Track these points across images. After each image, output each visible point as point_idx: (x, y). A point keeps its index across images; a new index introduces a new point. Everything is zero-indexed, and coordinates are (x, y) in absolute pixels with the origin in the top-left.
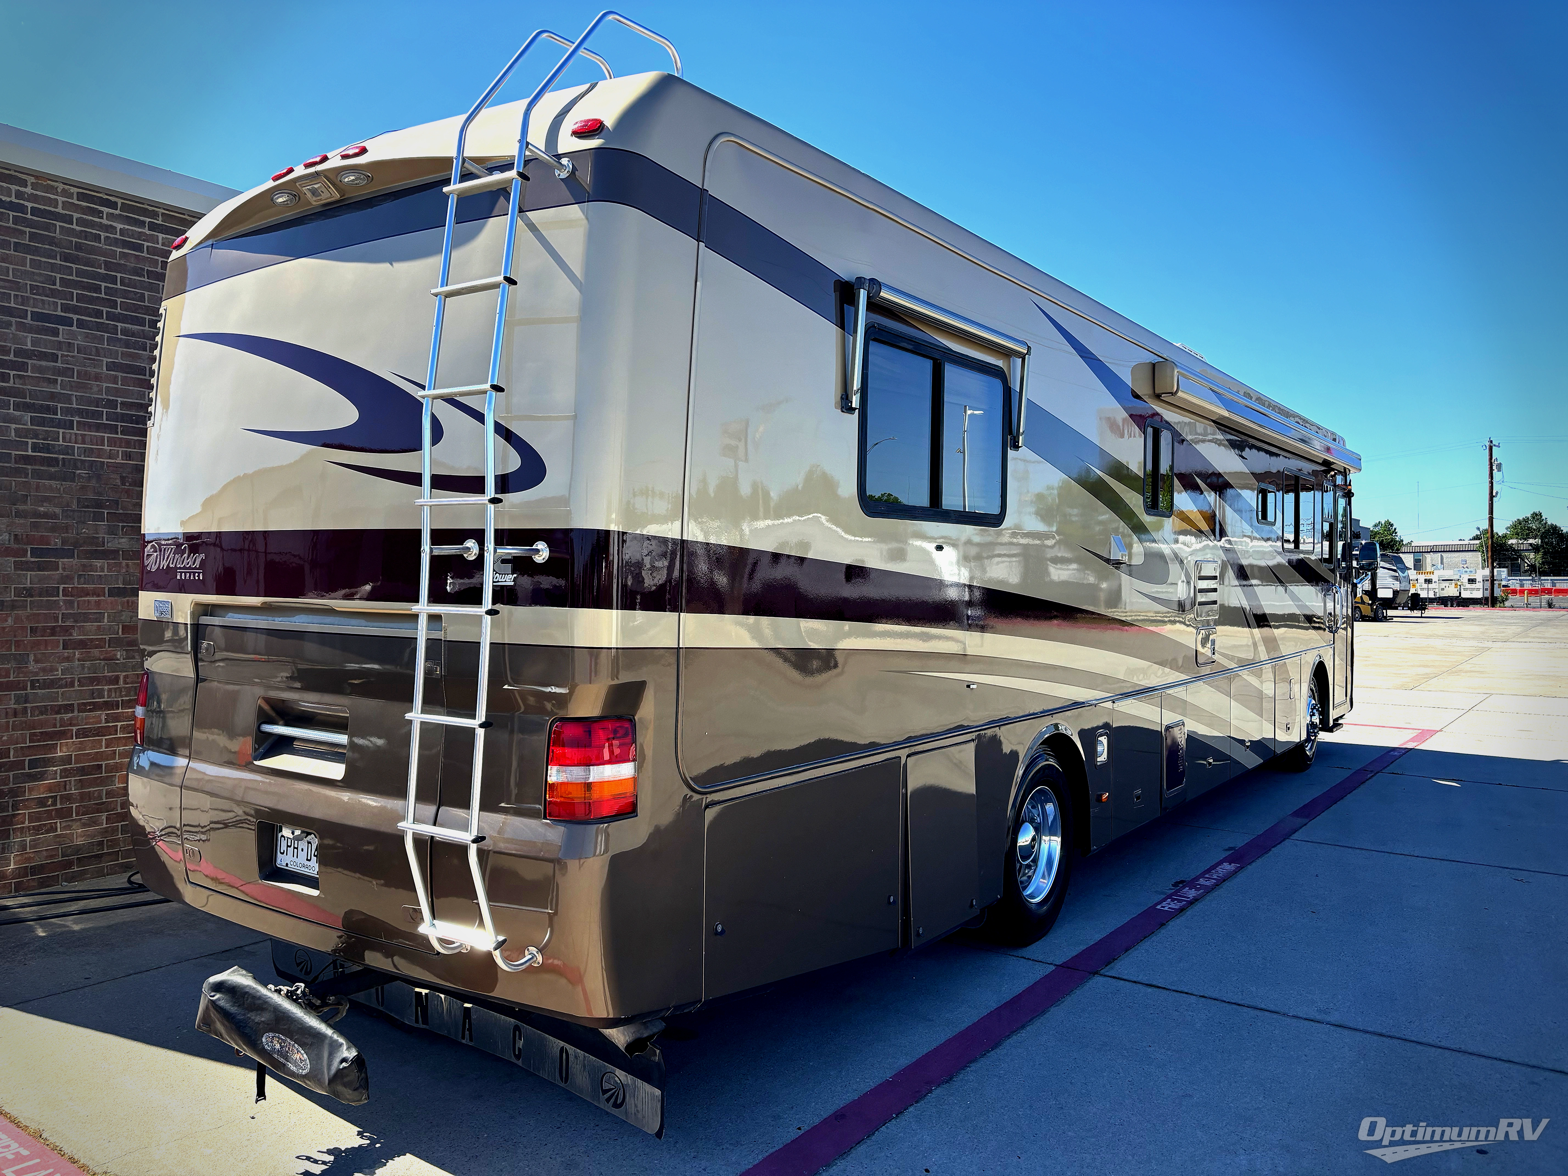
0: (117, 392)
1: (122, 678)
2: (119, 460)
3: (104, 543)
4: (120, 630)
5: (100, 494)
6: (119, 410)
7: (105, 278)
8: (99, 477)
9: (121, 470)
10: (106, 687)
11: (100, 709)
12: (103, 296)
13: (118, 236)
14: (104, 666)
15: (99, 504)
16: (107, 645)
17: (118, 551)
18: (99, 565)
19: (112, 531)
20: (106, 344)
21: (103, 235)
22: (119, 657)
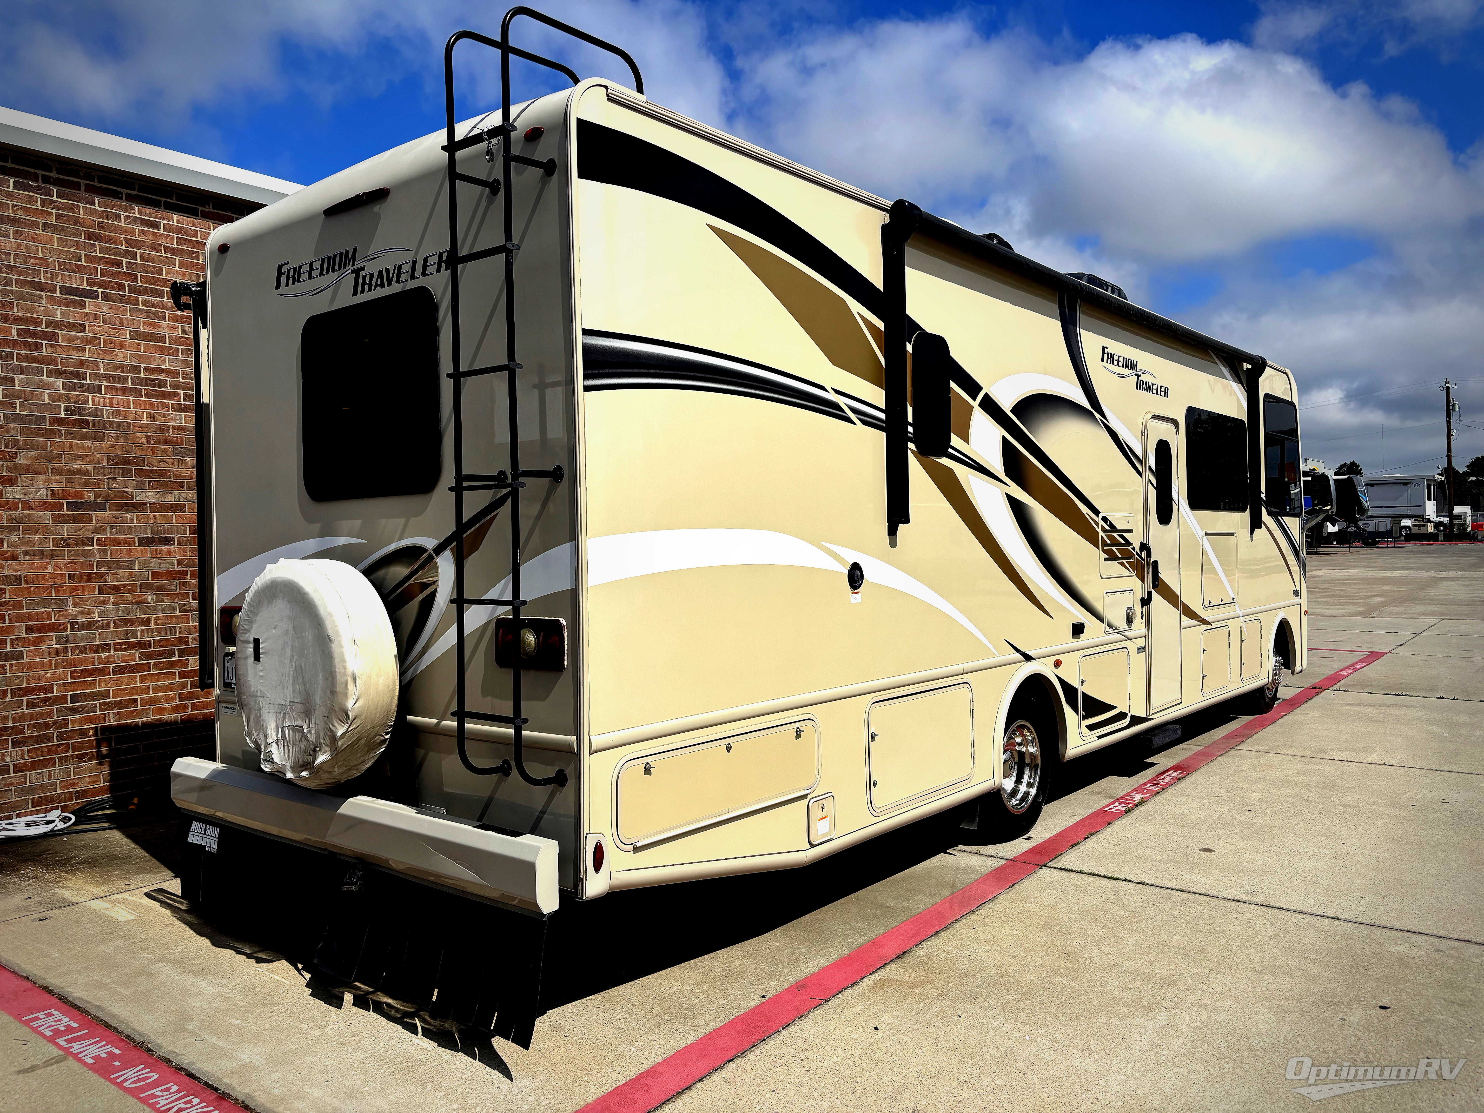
0: (140, 359)
1: (153, 619)
2: (144, 421)
3: (132, 496)
4: (150, 577)
5: (128, 452)
6: (142, 375)
7: (126, 254)
8: (126, 438)
9: (146, 429)
10: (139, 628)
11: (135, 648)
12: (125, 270)
16: (139, 589)
17: (146, 504)
18: (129, 517)
20: (129, 314)
22: (149, 600)
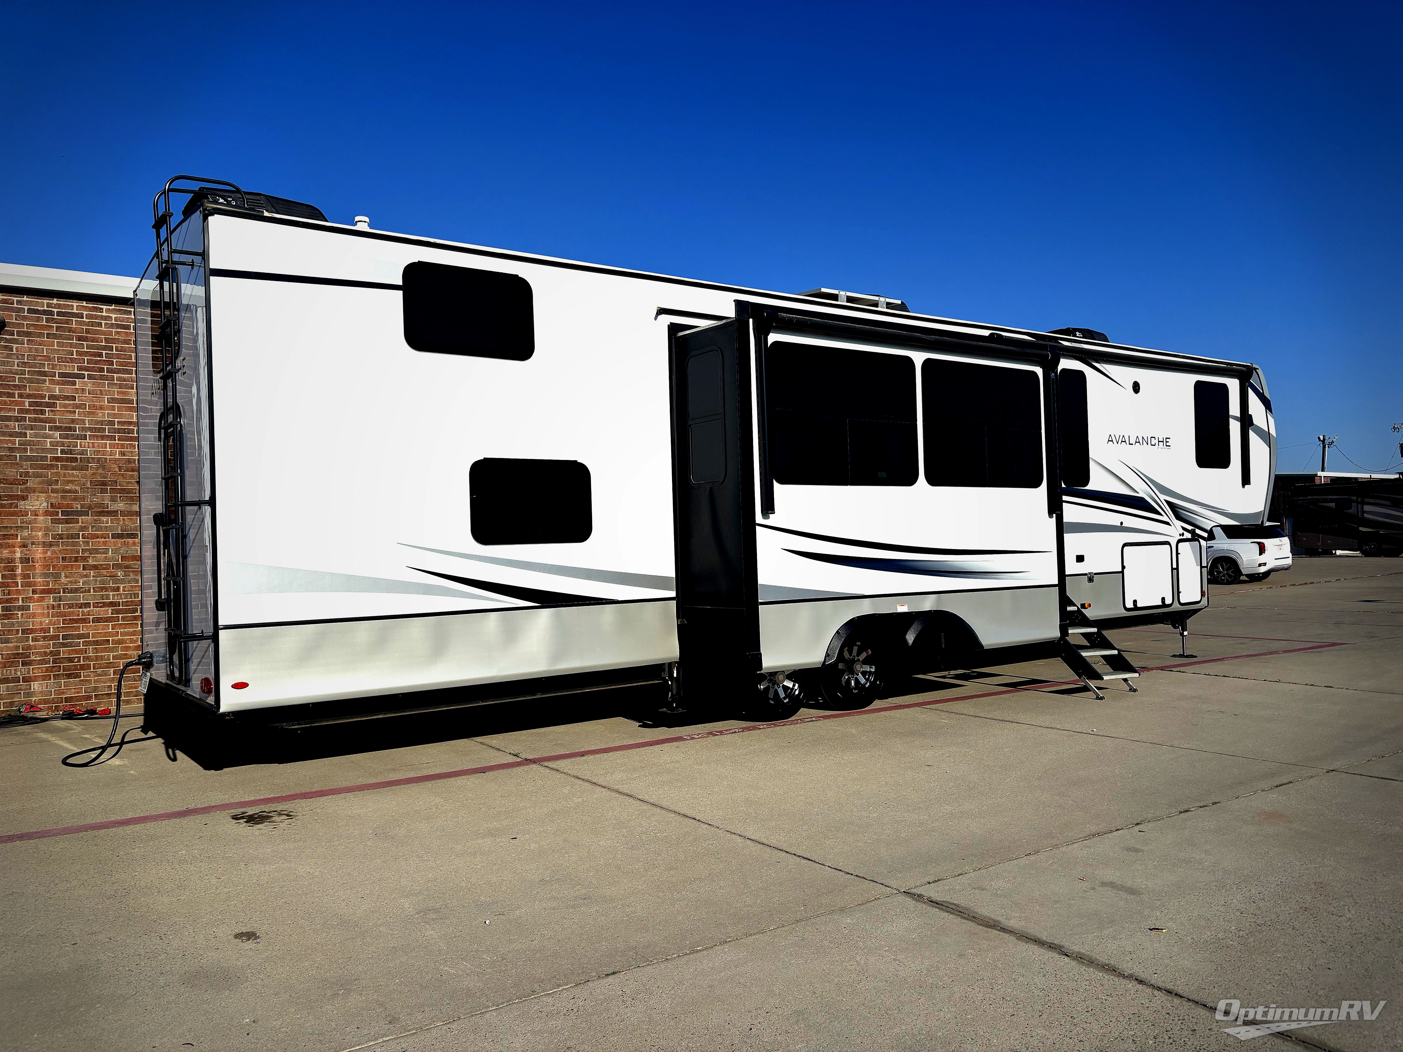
0: (115, 416)
1: (121, 587)
2: (117, 456)
3: (108, 506)
5: (105, 478)
6: (116, 426)
7: (105, 348)
8: (104, 468)
9: (118, 462)
10: (111, 593)
11: (108, 606)
12: (104, 359)
13: (113, 322)
14: (110, 580)
15: (104, 484)
17: (118, 511)
18: (105, 520)
19: (113, 500)
21: (103, 322)
